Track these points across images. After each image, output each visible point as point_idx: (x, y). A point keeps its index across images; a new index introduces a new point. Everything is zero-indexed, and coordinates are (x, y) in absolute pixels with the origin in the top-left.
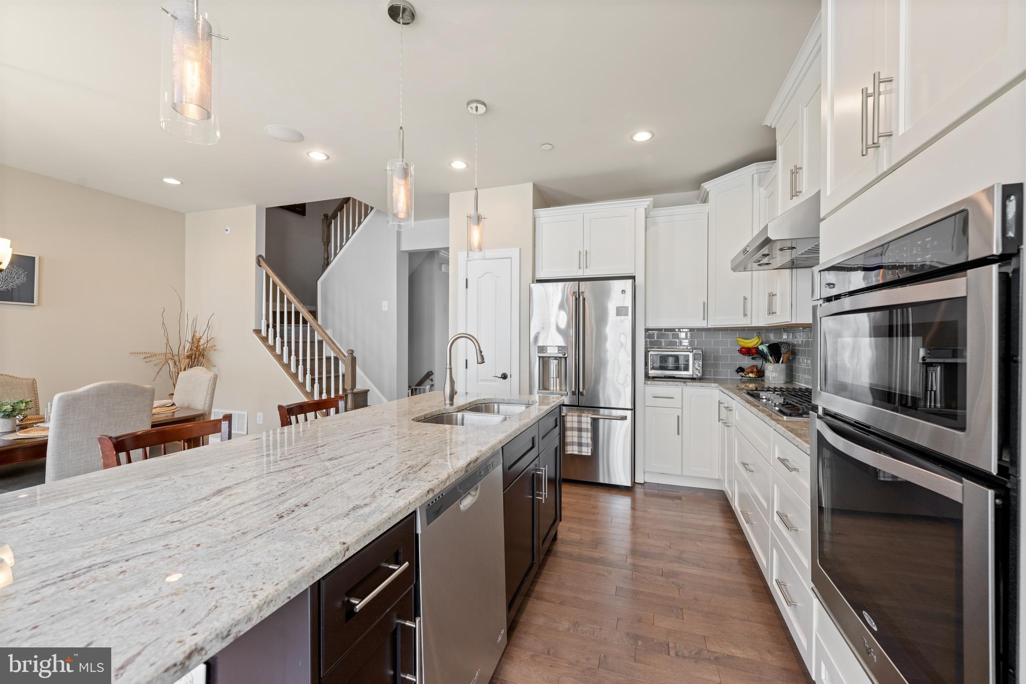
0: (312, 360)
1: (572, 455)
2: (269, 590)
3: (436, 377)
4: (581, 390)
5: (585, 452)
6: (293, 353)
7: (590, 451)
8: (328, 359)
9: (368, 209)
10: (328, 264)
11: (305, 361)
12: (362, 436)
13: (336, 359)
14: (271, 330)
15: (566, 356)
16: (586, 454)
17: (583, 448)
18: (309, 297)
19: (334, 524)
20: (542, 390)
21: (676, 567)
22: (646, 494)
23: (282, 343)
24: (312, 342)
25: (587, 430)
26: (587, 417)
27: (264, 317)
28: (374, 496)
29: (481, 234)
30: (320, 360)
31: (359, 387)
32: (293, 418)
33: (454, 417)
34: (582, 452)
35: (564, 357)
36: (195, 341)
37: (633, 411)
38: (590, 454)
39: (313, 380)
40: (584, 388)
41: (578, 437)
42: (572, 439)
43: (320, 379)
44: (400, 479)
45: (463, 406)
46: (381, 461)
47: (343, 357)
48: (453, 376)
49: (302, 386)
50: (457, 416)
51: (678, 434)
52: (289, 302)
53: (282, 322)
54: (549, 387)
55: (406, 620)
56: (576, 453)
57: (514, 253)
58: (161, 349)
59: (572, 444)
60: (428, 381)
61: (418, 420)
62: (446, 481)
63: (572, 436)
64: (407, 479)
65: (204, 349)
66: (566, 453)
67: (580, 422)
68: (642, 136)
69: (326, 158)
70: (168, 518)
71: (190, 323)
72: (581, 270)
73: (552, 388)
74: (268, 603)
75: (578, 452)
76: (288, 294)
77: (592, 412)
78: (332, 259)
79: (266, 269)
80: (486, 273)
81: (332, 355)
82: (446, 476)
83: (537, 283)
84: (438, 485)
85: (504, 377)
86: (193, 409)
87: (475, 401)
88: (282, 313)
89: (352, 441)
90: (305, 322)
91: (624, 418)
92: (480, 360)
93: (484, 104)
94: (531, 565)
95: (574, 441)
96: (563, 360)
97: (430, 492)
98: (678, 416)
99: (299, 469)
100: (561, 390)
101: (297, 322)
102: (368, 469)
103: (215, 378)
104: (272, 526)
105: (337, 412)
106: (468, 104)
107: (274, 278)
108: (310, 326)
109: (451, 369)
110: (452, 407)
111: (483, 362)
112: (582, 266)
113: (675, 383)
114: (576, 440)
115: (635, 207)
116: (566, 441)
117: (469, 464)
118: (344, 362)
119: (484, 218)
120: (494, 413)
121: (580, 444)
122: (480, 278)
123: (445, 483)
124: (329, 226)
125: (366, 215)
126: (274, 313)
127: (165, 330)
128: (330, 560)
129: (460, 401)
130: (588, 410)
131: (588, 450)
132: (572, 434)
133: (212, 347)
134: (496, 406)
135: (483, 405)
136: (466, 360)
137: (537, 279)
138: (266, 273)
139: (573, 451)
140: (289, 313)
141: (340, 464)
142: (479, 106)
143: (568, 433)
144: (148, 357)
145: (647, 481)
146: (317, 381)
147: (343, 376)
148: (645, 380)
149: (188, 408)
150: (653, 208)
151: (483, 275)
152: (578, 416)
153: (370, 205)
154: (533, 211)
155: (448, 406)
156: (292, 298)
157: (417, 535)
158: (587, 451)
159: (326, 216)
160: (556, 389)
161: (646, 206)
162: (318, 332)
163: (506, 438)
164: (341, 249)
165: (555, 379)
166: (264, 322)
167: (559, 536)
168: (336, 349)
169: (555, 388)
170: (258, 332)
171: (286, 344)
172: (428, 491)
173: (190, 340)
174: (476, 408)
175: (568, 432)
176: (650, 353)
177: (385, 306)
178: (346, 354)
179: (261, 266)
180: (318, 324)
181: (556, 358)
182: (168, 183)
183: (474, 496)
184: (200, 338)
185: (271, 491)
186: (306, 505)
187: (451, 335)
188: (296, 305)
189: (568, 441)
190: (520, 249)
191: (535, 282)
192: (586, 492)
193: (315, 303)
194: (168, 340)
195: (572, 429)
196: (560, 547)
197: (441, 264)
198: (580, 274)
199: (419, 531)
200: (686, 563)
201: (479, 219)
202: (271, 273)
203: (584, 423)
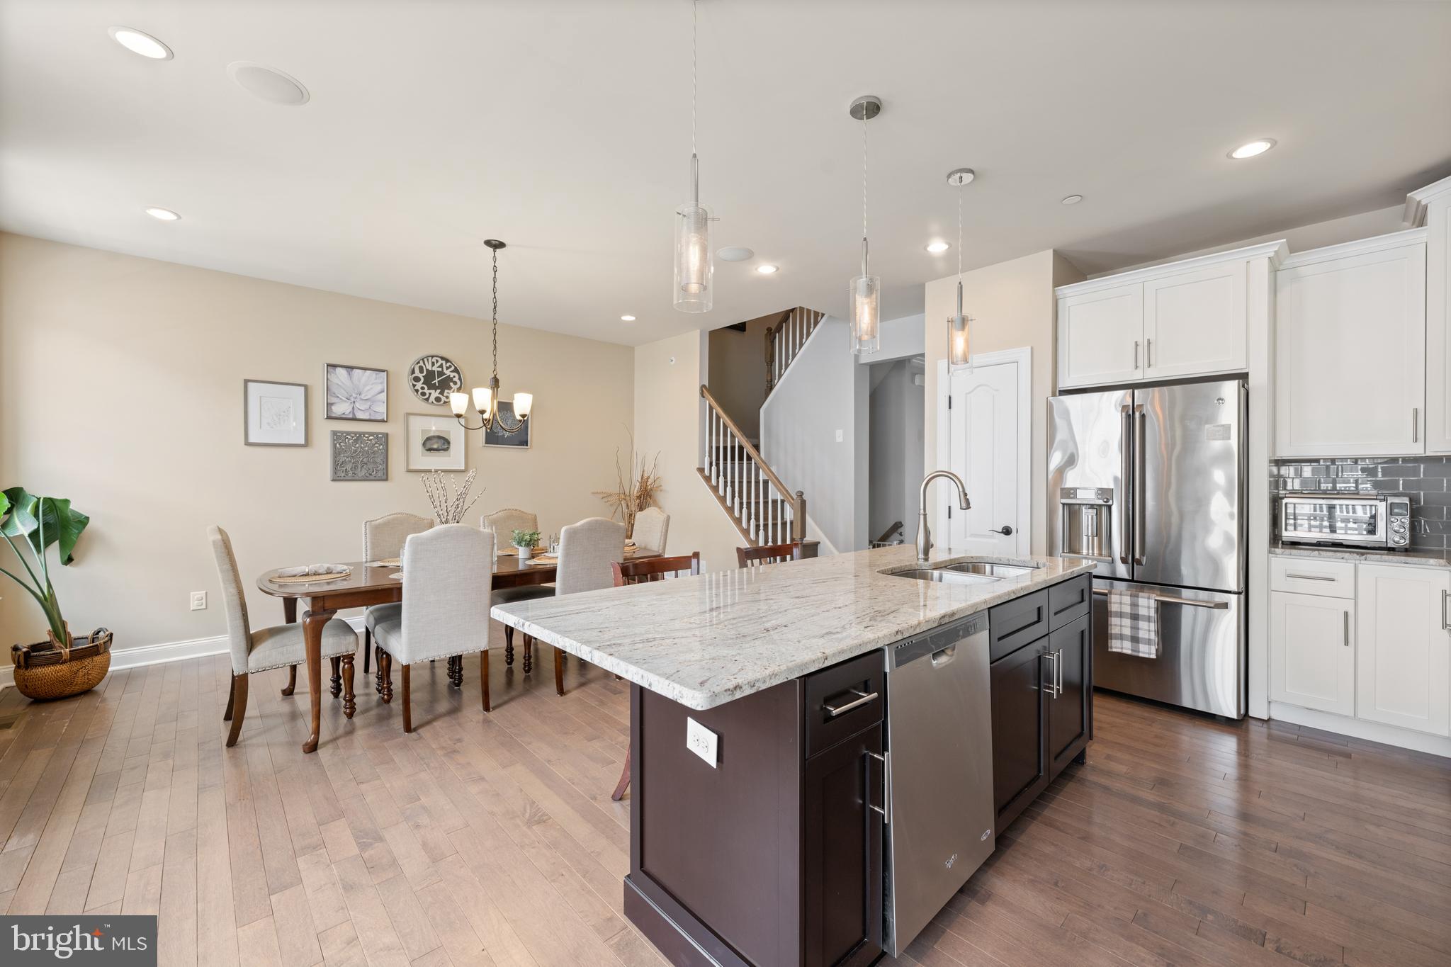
0: (757, 503)
1: (1121, 656)
2: (774, 668)
3: (907, 530)
4: (1137, 556)
5: (1143, 653)
6: (737, 494)
7: (1153, 651)
8: (775, 502)
9: (817, 316)
10: (771, 389)
11: (749, 504)
12: (824, 582)
13: (783, 502)
14: (714, 468)
15: (1110, 503)
16: (1147, 656)
17: (1140, 645)
18: (751, 429)
19: (814, 641)
20: (1069, 553)
21: (1309, 847)
22: (1270, 737)
23: (726, 482)
24: (757, 482)
25: (1148, 619)
26: (1149, 598)
27: (707, 454)
28: (843, 627)
29: (967, 342)
30: (766, 503)
31: (809, 538)
32: (749, 562)
33: (929, 575)
34: (1139, 652)
35: (1107, 505)
36: (644, 481)
37: (1242, 597)
38: (1153, 656)
39: (758, 527)
40: (1143, 552)
41: (1132, 628)
42: (1121, 630)
43: (766, 526)
44: (868, 619)
45: (942, 562)
46: (847, 604)
47: (791, 500)
48: (928, 524)
49: (746, 532)
50: (932, 574)
51: (1346, 643)
52: (733, 436)
53: (725, 459)
54: (1079, 550)
55: (875, 753)
56: (1129, 652)
57: (1023, 355)
58: (615, 489)
59: (1121, 637)
60: (896, 536)
61: (883, 572)
62: (916, 628)
63: (1119, 625)
64: (875, 620)
65: (651, 490)
66: (1110, 650)
67: (1134, 605)
68: (1251, 150)
69: (775, 270)
70: (686, 620)
71: (639, 462)
72: (1140, 371)
73: (1085, 551)
74: (774, 675)
75: (1132, 650)
76: (732, 428)
77: (1159, 593)
78: (776, 381)
79: (710, 400)
80: (978, 386)
81: (779, 497)
82: (916, 622)
83: (1060, 395)
84: (908, 629)
85: (1007, 531)
86: (649, 550)
87: (958, 559)
88: (725, 448)
89: (815, 585)
90: (749, 458)
91: (1225, 606)
92: (964, 505)
93: (972, 171)
94: (1035, 777)
95: (1123, 633)
96: (1104, 510)
97: (899, 633)
98: (1346, 614)
99: (772, 601)
100: (1100, 554)
101: (741, 459)
102: (835, 608)
103: (668, 518)
104: (764, 635)
105: (792, 559)
106: (949, 176)
107: (718, 409)
108: (755, 463)
109: (925, 515)
110: (926, 563)
111: (968, 507)
112: (1140, 364)
113: (1339, 554)
114: (1127, 632)
115: (1248, 259)
116: (1109, 632)
117: (944, 617)
118: (792, 506)
119: (972, 320)
120: (985, 573)
121: (1135, 640)
122: (969, 393)
123: (914, 630)
124: (773, 342)
125: (816, 323)
126: (718, 448)
127: (619, 470)
128: (814, 661)
129: (937, 555)
130: (1151, 589)
131: (1150, 649)
132: (1121, 622)
133: (658, 487)
134: (988, 567)
135: (970, 565)
136: (950, 507)
137: (1061, 389)
138: (710, 405)
139: (1122, 648)
140: (733, 448)
141: (807, 602)
142: (964, 175)
143: (1114, 621)
144: (606, 496)
145: (1274, 716)
146: (762, 528)
147: (792, 523)
148: (1270, 547)
149: (645, 549)
150: (1291, 253)
151: (975, 389)
152: (1131, 596)
153: (821, 311)
154: (1054, 291)
155: (921, 561)
156: (736, 432)
157: (885, 674)
158: (1148, 651)
159: (769, 330)
160: (1093, 554)
161: (1272, 254)
162: (763, 471)
163: (994, 598)
164: (786, 369)
165: (1090, 538)
166: (707, 460)
167: (1089, 761)
168: (783, 490)
169: (1090, 551)
170: (701, 470)
171: (729, 484)
172: (897, 632)
173: (640, 480)
174: (960, 566)
175: (1113, 619)
176: (1284, 501)
177: (839, 436)
178: (795, 497)
179: (704, 397)
180: (761, 459)
181: (1092, 506)
182: (624, 321)
183: (952, 655)
184: (648, 478)
185: (753, 614)
186: (785, 626)
187: (928, 472)
188: (740, 439)
189: (1113, 632)
190: (1032, 348)
191: (1057, 394)
192: (1146, 714)
193: (758, 436)
194: (621, 480)
195: (1121, 615)
196: (1087, 773)
197: (914, 375)
198: (1138, 377)
199: (888, 670)
200: (1334, 847)
201: (964, 322)
202: (714, 404)
203: (1143, 606)
